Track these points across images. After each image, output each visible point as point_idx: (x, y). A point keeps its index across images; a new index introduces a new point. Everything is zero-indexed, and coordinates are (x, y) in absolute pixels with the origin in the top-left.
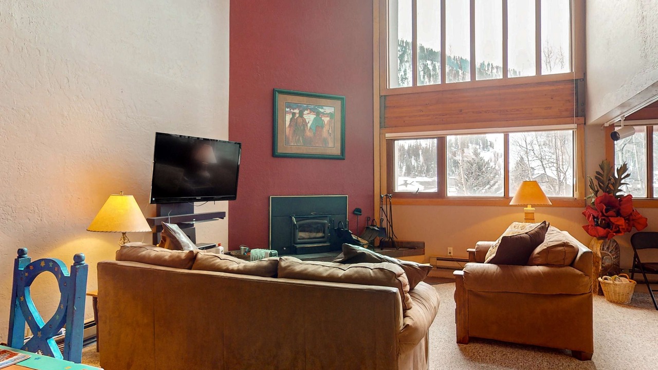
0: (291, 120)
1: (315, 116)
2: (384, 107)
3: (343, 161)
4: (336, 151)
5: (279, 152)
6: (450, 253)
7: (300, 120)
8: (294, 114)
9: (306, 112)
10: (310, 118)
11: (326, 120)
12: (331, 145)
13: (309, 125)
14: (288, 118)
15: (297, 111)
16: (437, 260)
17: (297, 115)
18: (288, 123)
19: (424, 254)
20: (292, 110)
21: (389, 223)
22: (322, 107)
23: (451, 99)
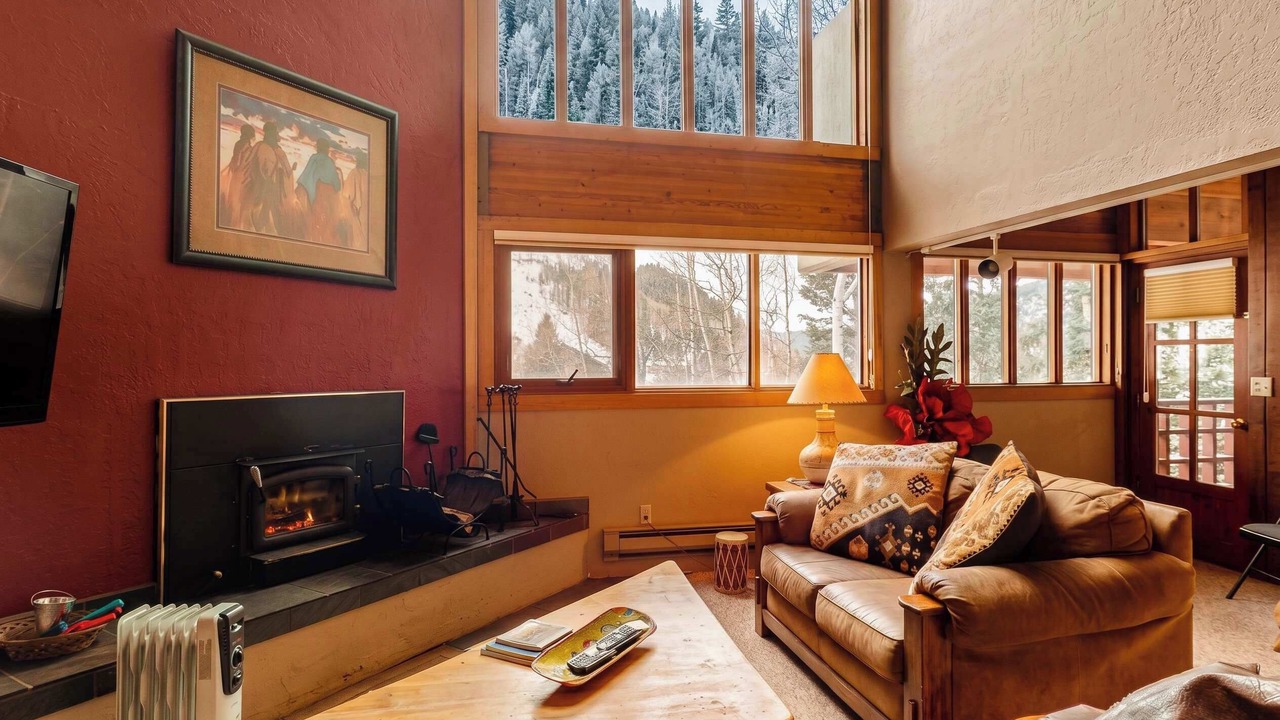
0: (238, 147)
1: (315, 152)
2: (489, 162)
3: (392, 293)
4: (372, 264)
5: (193, 246)
6: (646, 518)
7: (267, 154)
8: (247, 132)
9: (285, 133)
10: (298, 153)
11: (346, 167)
12: (359, 244)
13: (297, 174)
14: (229, 138)
15: (257, 123)
16: (621, 537)
17: (259, 137)
18: (226, 157)
19: (587, 527)
20: (241, 117)
21: (507, 460)
22: (335, 126)
23: (648, 164)
